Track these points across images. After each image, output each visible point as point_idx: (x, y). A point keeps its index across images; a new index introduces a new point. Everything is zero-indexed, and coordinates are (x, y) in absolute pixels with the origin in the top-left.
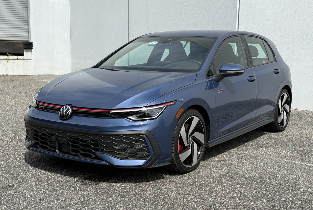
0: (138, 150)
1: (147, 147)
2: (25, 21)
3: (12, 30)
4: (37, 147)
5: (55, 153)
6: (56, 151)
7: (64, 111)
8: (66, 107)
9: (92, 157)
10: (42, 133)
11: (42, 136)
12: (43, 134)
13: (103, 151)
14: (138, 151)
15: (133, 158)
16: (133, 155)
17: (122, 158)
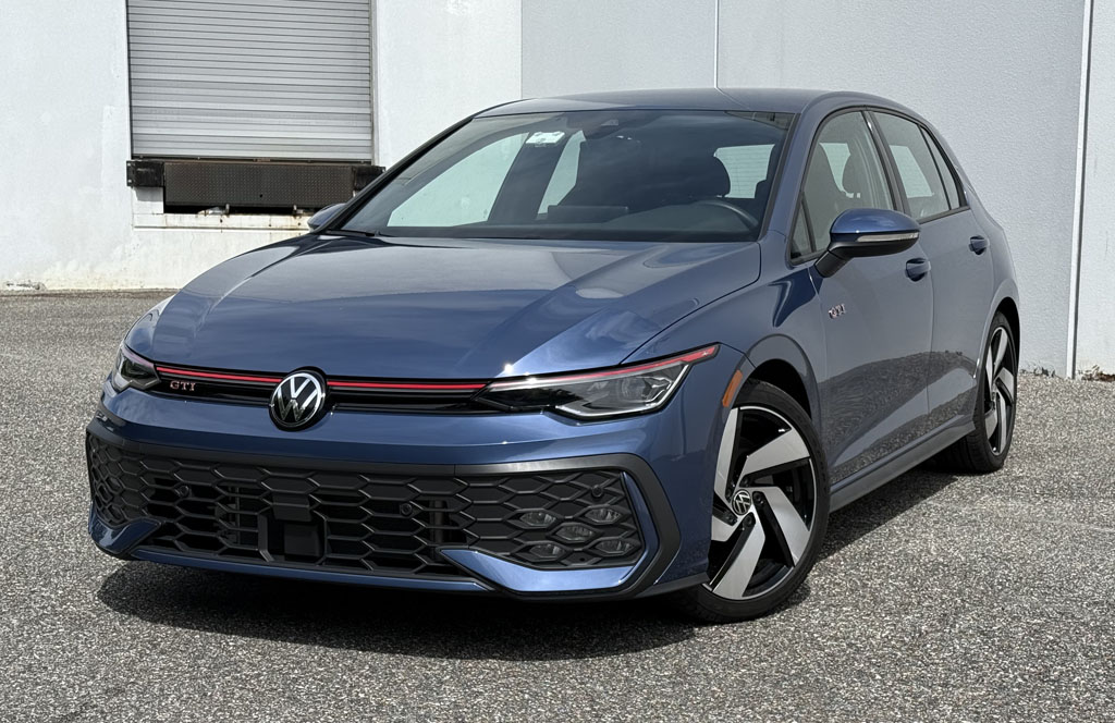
0: (601, 531)
1: (634, 516)
2: (359, 91)
3: (313, 122)
4: (171, 545)
5: (257, 561)
6: (258, 552)
7: (294, 394)
8: (299, 381)
9: (422, 566)
10: (193, 487)
11: (191, 498)
12: (197, 490)
13: (469, 540)
14: (602, 535)
15: (582, 560)
16: (583, 551)
17: (539, 565)
